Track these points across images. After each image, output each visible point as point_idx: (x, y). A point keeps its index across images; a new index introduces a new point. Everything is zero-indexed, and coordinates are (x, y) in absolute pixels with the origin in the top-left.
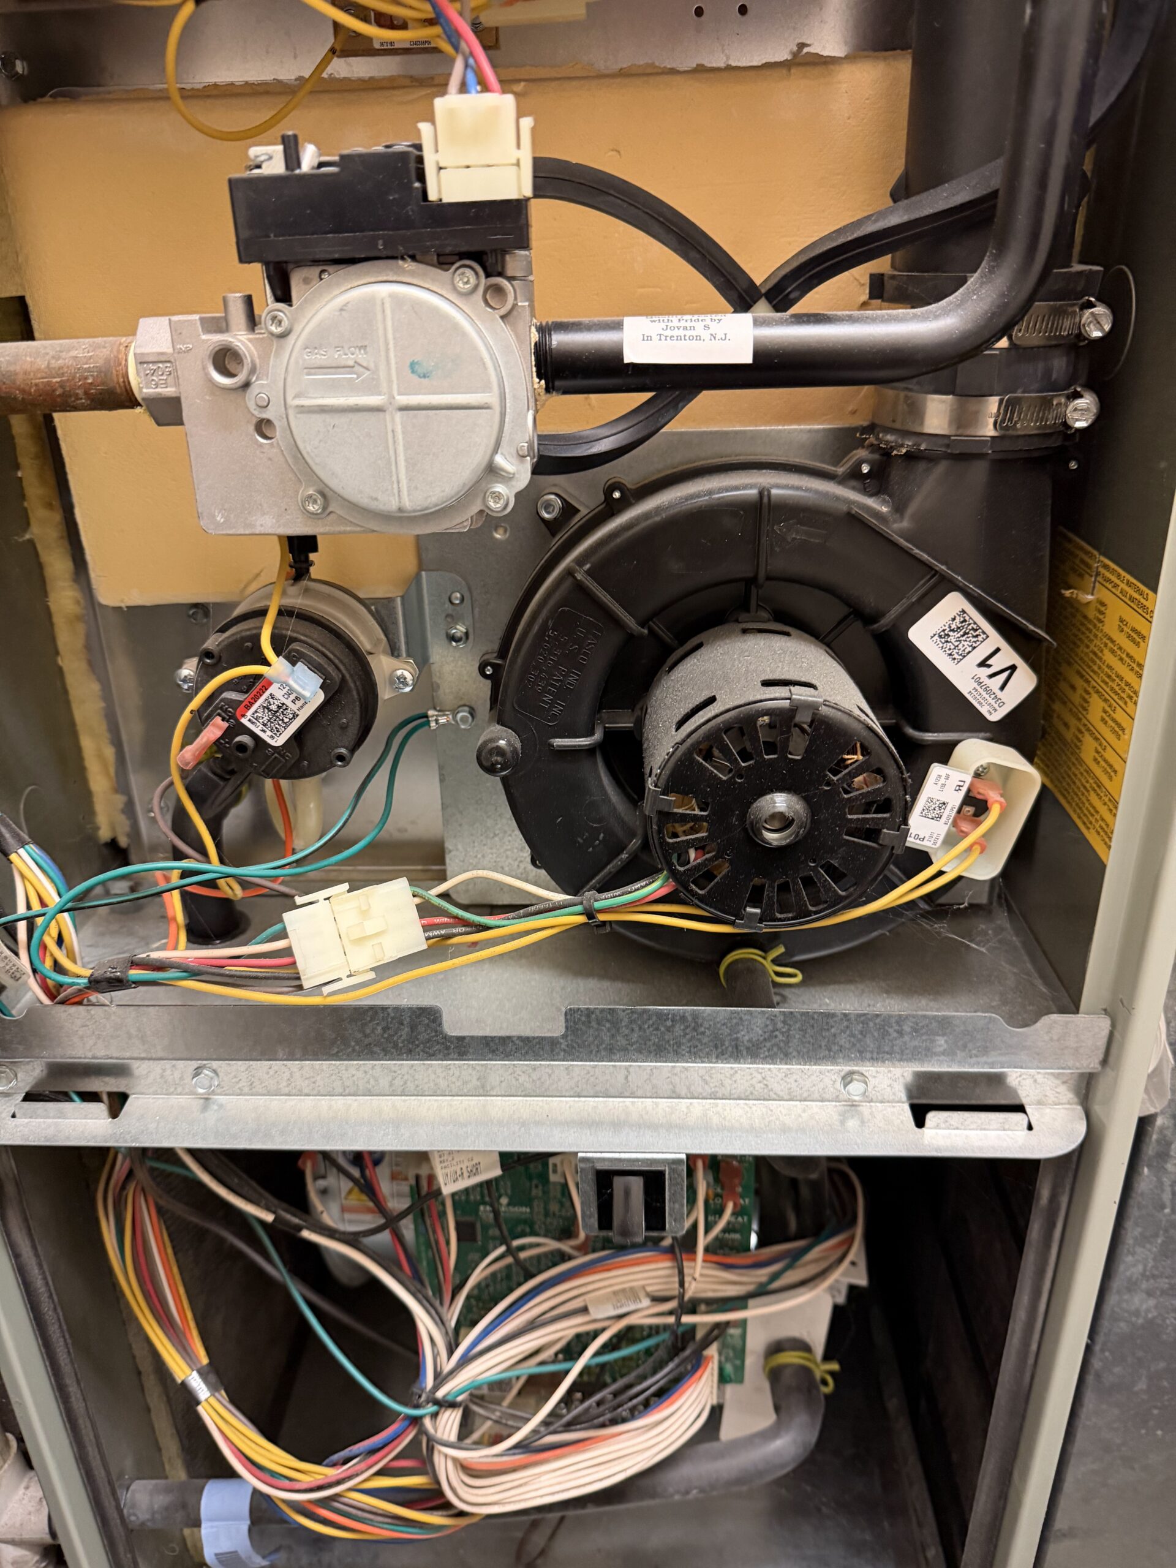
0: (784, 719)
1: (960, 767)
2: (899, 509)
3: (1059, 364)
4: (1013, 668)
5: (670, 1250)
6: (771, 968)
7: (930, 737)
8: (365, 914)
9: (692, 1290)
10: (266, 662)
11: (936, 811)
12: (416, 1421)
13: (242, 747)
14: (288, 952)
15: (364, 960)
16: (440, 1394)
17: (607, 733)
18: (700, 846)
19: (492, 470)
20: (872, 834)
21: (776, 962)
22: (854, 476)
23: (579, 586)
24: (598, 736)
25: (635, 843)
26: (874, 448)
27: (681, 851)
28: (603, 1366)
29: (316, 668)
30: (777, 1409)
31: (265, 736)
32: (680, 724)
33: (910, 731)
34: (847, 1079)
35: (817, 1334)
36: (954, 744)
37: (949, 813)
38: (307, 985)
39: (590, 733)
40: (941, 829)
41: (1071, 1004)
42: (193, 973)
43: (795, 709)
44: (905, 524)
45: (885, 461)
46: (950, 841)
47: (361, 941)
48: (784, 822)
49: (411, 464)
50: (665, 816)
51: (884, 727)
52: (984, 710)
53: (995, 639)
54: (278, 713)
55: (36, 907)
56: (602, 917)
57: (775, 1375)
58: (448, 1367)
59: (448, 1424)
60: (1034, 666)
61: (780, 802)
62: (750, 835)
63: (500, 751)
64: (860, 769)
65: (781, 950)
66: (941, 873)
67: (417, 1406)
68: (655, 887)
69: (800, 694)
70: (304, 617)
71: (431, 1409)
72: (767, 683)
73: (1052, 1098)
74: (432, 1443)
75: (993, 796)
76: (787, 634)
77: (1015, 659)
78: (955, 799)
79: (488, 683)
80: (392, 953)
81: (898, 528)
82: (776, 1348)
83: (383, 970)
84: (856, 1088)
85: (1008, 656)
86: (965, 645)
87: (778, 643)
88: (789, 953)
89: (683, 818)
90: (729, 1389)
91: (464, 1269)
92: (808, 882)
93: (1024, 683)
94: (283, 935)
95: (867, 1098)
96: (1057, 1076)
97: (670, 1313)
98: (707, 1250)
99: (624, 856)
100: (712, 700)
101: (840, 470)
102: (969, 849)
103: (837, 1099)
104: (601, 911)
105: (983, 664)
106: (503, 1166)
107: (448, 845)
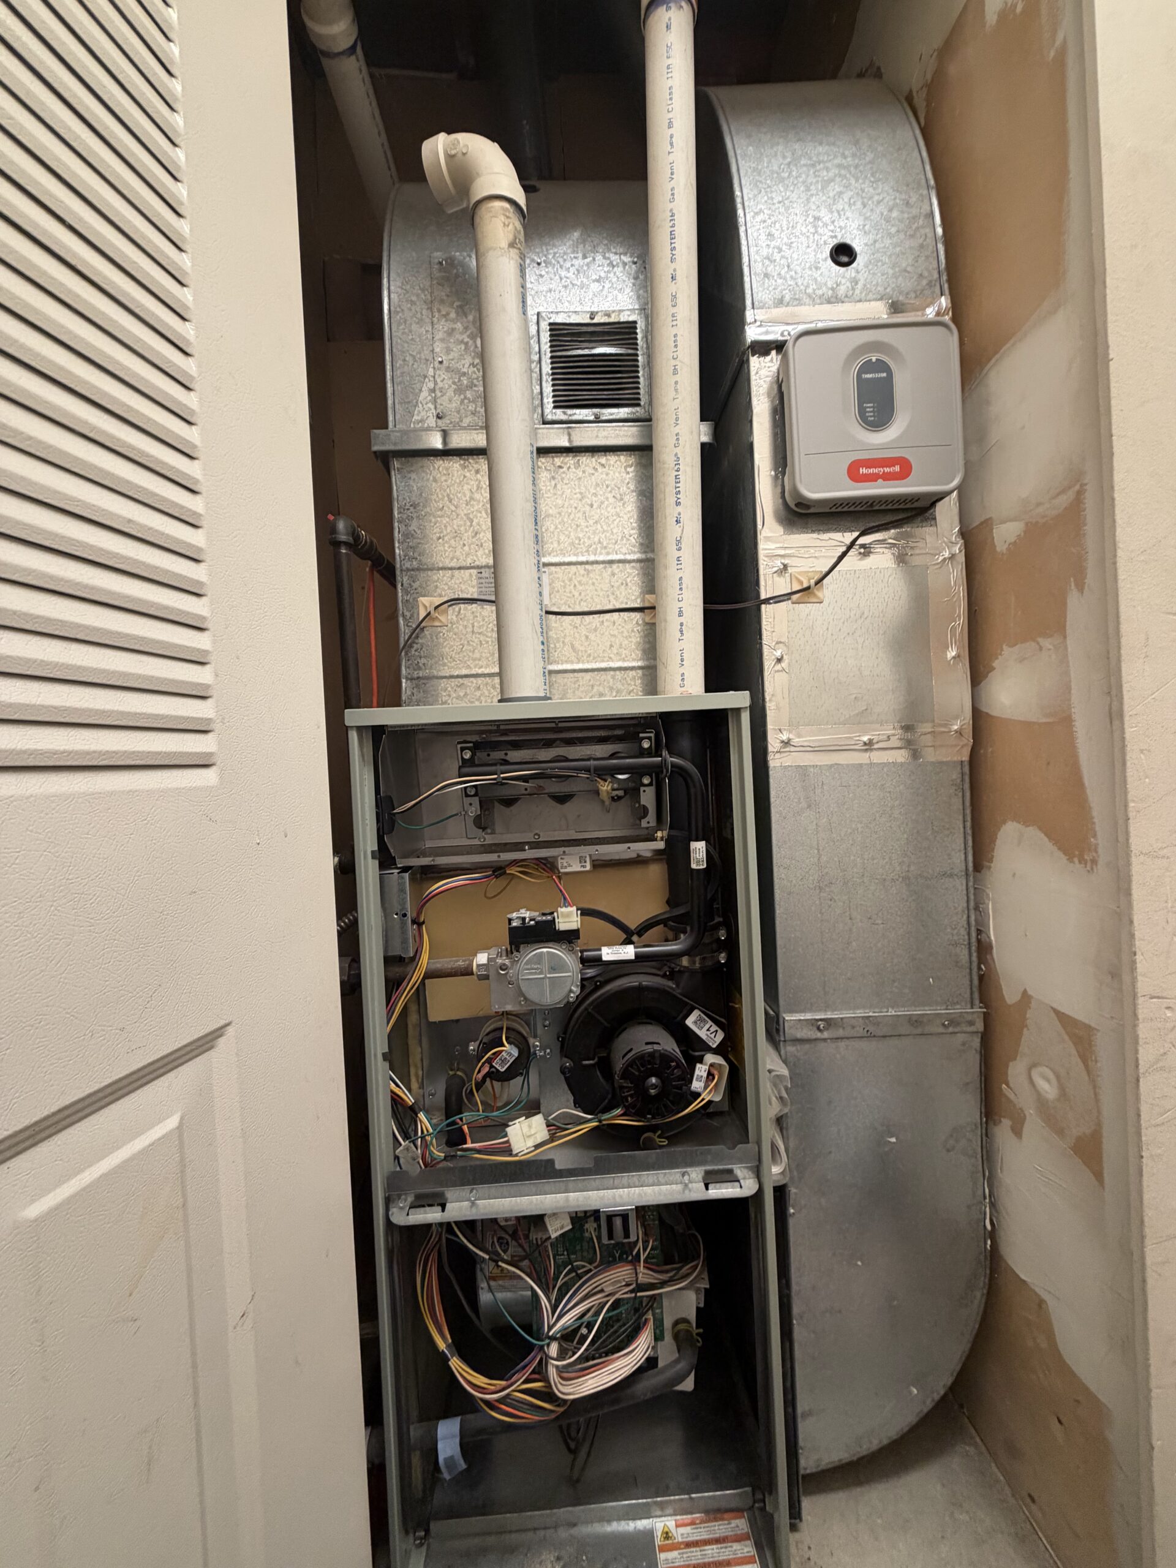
0: (652, 1055)
1: (706, 1065)
2: (678, 985)
3: (714, 946)
4: (717, 1031)
5: (631, 1262)
6: (658, 1140)
7: (697, 1054)
8: (530, 1127)
9: (642, 1279)
10: (504, 1046)
11: (700, 1078)
12: (542, 1347)
13: (493, 1072)
14: (508, 1142)
15: (531, 1143)
16: (551, 1333)
17: (599, 1058)
18: (631, 1096)
19: (571, 991)
20: (681, 1089)
21: (659, 1137)
22: (664, 976)
23: (589, 1013)
24: (596, 1060)
25: (610, 1096)
26: (670, 967)
27: (626, 1098)
28: (610, 1318)
29: (516, 1046)
30: (679, 1351)
31: (499, 1068)
32: (623, 1057)
33: (691, 1052)
34: (683, 1175)
35: (692, 1316)
36: (703, 1056)
37: (704, 1079)
38: (514, 1152)
39: (593, 1059)
40: (702, 1084)
41: (746, 1141)
42: (479, 1151)
43: (655, 1051)
44: (679, 991)
45: (672, 972)
46: (706, 1088)
47: (529, 1136)
48: (654, 1086)
49: (550, 991)
50: (622, 1088)
51: (681, 1051)
52: (711, 1044)
53: (710, 1023)
54: (503, 1061)
55: (425, 1132)
56: (604, 1122)
57: (676, 1337)
58: (552, 1323)
59: (553, 1349)
60: (723, 1029)
61: (653, 1080)
62: (646, 1091)
63: (566, 1067)
64: (675, 1068)
65: (659, 1132)
66: (703, 1099)
67: (543, 1341)
68: (619, 1111)
69: (656, 1047)
70: (514, 1030)
71: (547, 1341)
72: (647, 1044)
73: (747, 1176)
74: (547, 1356)
75: (716, 1073)
76: (651, 1024)
77: (717, 1028)
78: (705, 1075)
79: (559, 1044)
80: (539, 1141)
81: (677, 993)
82: (676, 1323)
83: (537, 1147)
84: (686, 1177)
85: (714, 1028)
86: (702, 1025)
87: (650, 1027)
88: (662, 1132)
89: (626, 1087)
90: (659, 1343)
91: (556, 1278)
92: (665, 1106)
93: (720, 1036)
94: (506, 1135)
95: (691, 1182)
96: (747, 1167)
97: (631, 1291)
98: (645, 1261)
99: (606, 1101)
100: (631, 1050)
101: (661, 973)
102: (711, 1090)
103: (681, 1183)
104: (605, 1120)
105: (708, 1030)
106: (572, 1223)
107: (542, 1101)
